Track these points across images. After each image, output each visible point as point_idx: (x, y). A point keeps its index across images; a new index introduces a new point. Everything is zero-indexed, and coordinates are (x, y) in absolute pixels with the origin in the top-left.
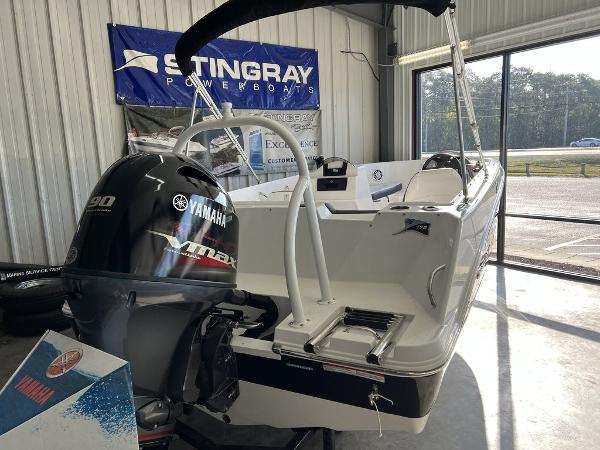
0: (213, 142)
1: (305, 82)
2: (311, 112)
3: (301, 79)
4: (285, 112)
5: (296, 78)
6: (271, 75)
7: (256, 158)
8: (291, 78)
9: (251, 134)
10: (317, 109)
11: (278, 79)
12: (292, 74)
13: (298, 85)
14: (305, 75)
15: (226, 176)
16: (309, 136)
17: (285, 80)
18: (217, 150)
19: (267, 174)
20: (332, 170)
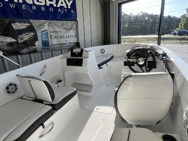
0: (19, 36)
1: (69, 7)
2: (73, 22)
3: (67, 6)
4: (60, 22)
5: (64, 5)
6: (51, 3)
7: (46, 44)
8: (62, 5)
9: (42, 32)
10: (76, 20)
11: (55, 5)
12: (62, 3)
13: (66, 9)
14: (69, 4)
15: (29, 53)
16: (72, 33)
17: (58, 6)
18: (22, 41)
19: (52, 51)
20: (75, 53)
